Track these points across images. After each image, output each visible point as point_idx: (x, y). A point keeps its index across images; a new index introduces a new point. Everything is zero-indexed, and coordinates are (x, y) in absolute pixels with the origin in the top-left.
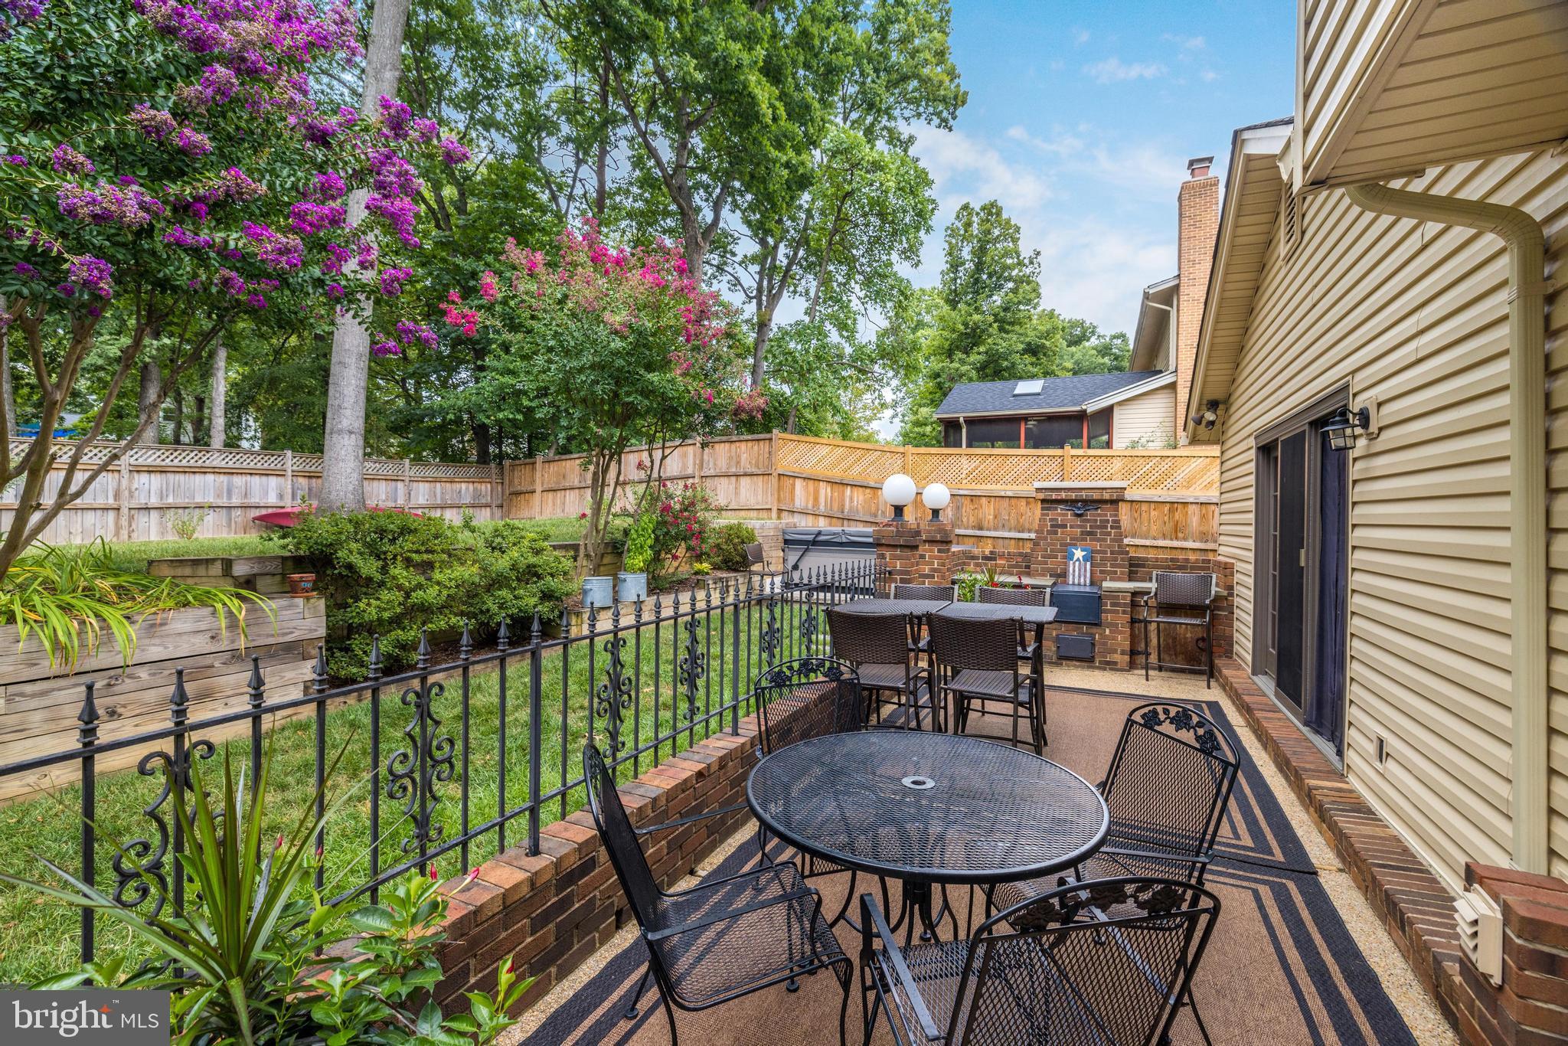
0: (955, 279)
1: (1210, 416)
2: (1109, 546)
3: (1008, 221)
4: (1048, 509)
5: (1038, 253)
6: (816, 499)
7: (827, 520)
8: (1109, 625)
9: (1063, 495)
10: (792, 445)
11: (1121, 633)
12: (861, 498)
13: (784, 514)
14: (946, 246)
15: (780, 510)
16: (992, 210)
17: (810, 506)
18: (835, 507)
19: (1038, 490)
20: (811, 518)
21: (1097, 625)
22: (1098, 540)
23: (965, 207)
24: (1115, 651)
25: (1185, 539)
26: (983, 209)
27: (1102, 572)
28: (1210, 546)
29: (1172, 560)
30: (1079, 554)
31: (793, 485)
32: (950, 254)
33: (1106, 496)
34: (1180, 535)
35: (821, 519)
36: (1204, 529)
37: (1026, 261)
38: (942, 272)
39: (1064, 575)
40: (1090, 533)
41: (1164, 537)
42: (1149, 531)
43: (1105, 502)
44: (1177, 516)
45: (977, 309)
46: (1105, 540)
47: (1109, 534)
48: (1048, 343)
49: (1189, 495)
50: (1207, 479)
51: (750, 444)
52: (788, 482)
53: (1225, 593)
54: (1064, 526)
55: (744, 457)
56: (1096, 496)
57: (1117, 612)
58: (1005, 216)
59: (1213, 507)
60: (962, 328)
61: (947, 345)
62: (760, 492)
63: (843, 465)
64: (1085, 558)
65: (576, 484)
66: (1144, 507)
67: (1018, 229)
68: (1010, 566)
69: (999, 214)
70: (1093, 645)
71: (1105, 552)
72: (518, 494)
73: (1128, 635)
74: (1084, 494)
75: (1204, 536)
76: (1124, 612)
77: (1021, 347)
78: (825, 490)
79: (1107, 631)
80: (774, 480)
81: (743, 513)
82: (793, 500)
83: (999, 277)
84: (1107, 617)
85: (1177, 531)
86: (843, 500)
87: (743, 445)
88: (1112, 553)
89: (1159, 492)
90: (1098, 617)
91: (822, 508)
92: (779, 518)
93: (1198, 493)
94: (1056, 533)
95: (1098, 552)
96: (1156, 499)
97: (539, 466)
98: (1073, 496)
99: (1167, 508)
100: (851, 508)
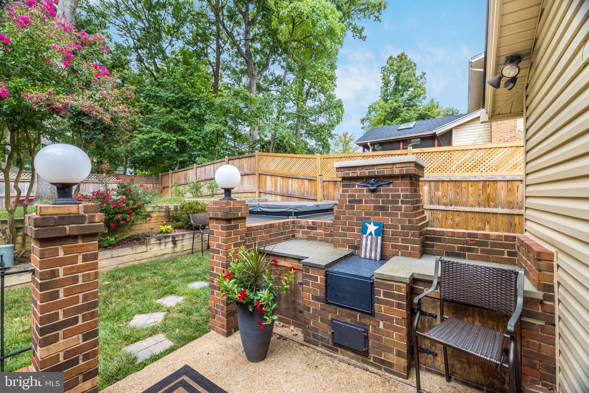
0: (387, 90)
1: (509, 71)
2: (400, 221)
3: (410, 61)
4: (348, 186)
5: (424, 74)
6: (276, 186)
7: (281, 197)
8: (384, 318)
9: (358, 173)
10: (265, 158)
11: (396, 329)
12: (296, 185)
13: (262, 195)
14: (382, 75)
15: (260, 193)
16: (402, 57)
17: (273, 190)
18: (285, 191)
19: (339, 169)
20: (273, 196)
21: (372, 314)
22: (390, 215)
23: (391, 58)
24: (390, 350)
25: (495, 206)
26: (398, 57)
27: (394, 246)
28: (516, 211)
29: (470, 235)
30: (372, 228)
31: (266, 179)
32: (384, 79)
33: (397, 171)
34: (492, 204)
35: (278, 197)
36: (511, 199)
37: (419, 78)
38: (381, 88)
39: (358, 247)
40: (382, 208)
41: (479, 205)
42: (467, 201)
43: (396, 177)
44: (489, 190)
45: (396, 101)
46: (396, 215)
47: (400, 209)
48: (429, 113)
49: (497, 175)
50: (512, 162)
51: (247, 159)
52: (263, 177)
53: (540, 295)
54: (360, 202)
55: (245, 166)
56: (387, 172)
57: (391, 304)
58: (408, 58)
59: (517, 183)
60: (389, 110)
61: (383, 118)
62: (252, 184)
63: (288, 168)
64: (377, 233)
65: (183, 182)
66: (464, 185)
67: (415, 65)
68: (326, 235)
69: (406, 58)
70: (366, 338)
71: (396, 227)
72: (164, 188)
73: (404, 334)
74: (376, 171)
75: (510, 205)
76: (399, 306)
77: (416, 115)
78: (279, 180)
79: (381, 326)
80: (256, 177)
81: (245, 195)
82: (266, 187)
83: (406, 86)
84: (381, 308)
85: (488, 201)
86: (288, 186)
87: (244, 160)
88: (403, 227)
89: (475, 173)
90: (372, 307)
91: (279, 191)
92: (260, 197)
93: (505, 173)
94: (352, 208)
95: (390, 226)
96: (472, 179)
97: (170, 175)
98: (367, 172)
99: (480, 185)
100: (292, 190)
